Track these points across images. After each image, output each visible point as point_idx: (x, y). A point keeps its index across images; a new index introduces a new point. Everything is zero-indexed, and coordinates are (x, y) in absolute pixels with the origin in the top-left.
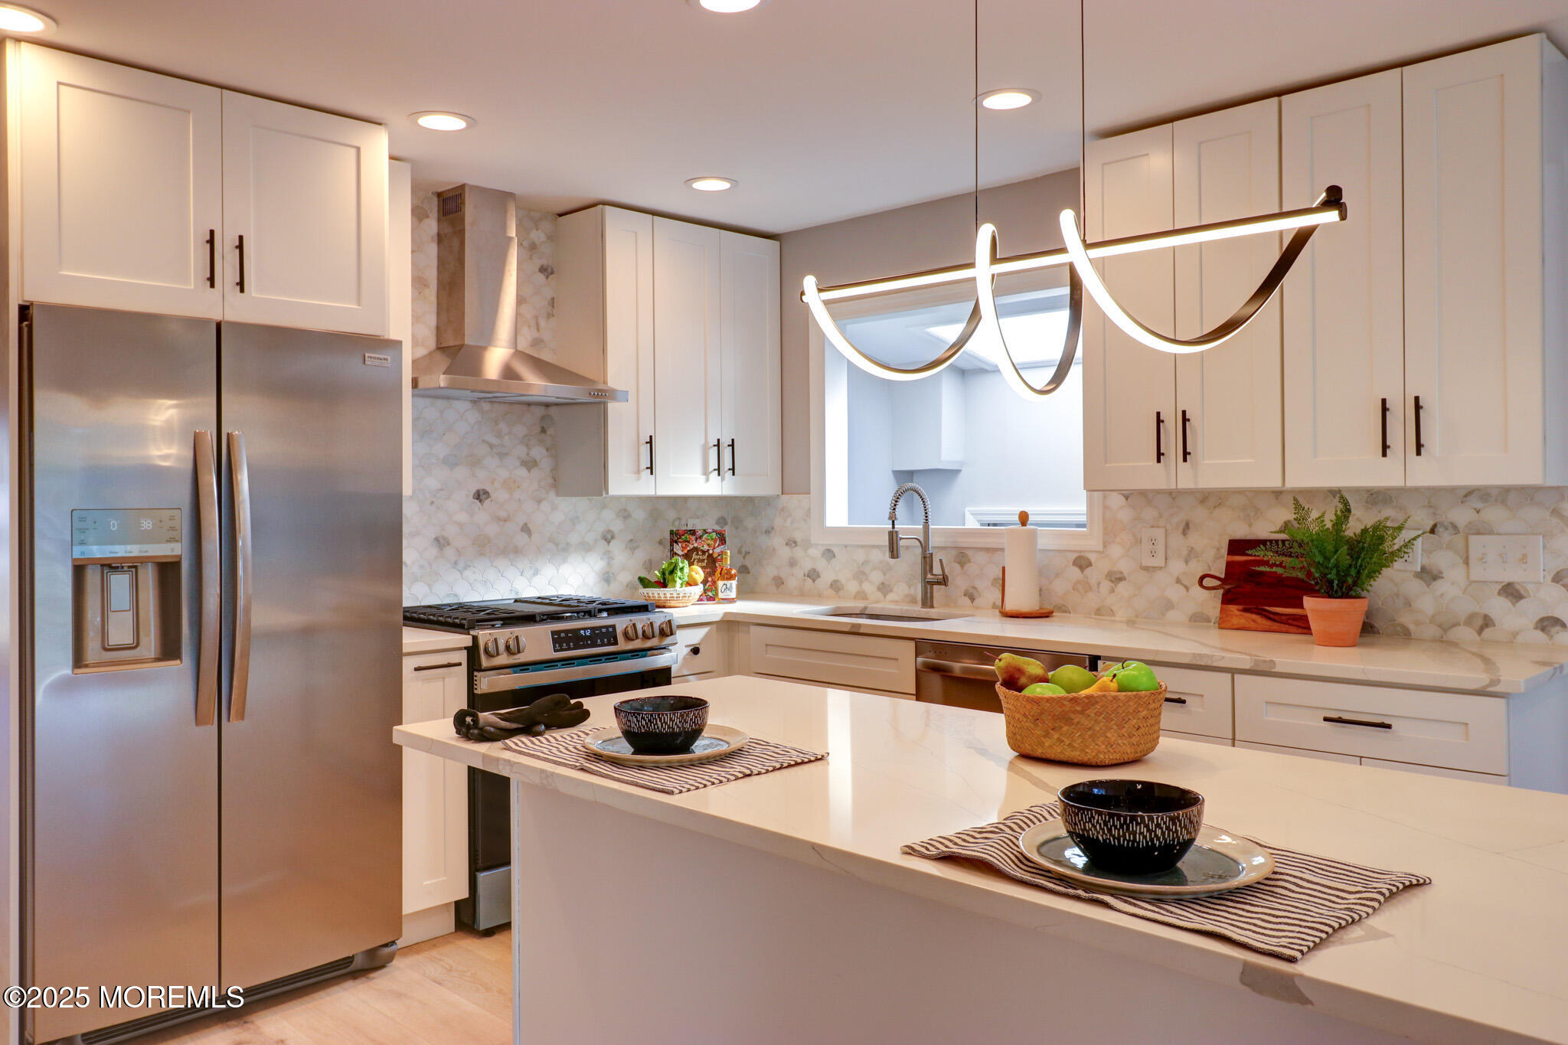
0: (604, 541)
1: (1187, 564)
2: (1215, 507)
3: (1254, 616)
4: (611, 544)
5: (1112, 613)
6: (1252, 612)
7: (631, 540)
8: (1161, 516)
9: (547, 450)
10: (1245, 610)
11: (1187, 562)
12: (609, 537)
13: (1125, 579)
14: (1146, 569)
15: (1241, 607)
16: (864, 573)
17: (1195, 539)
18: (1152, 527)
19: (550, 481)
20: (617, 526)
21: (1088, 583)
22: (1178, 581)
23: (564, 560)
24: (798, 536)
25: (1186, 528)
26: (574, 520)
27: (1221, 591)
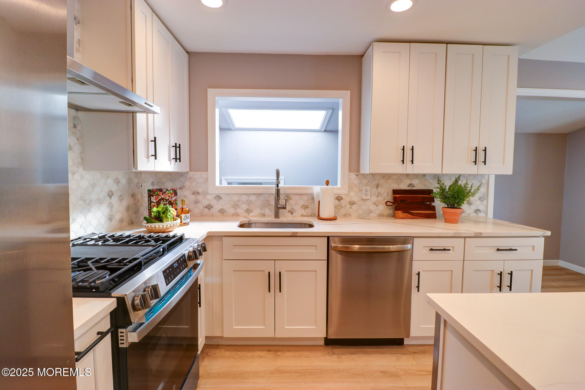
0: (108, 197)
1: (377, 198)
2: (387, 179)
3: (406, 214)
4: (112, 198)
5: (350, 215)
6: (405, 213)
7: (121, 196)
8: (369, 182)
9: (77, 139)
10: (403, 212)
11: (377, 197)
12: (111, 194)
13: (355, 204)
14: (363, 200)
15: (402, 211)
16: (237, 205)
17: (380, 190)
18: (366, 186)
19: (79, 160)
20: (114, 188)
21: (342, 206)
22: (374, 203)
23: (89, 211)
24: (200, 190)
25: (377, 186)
26: (94, 186)
27: (394, 207)
